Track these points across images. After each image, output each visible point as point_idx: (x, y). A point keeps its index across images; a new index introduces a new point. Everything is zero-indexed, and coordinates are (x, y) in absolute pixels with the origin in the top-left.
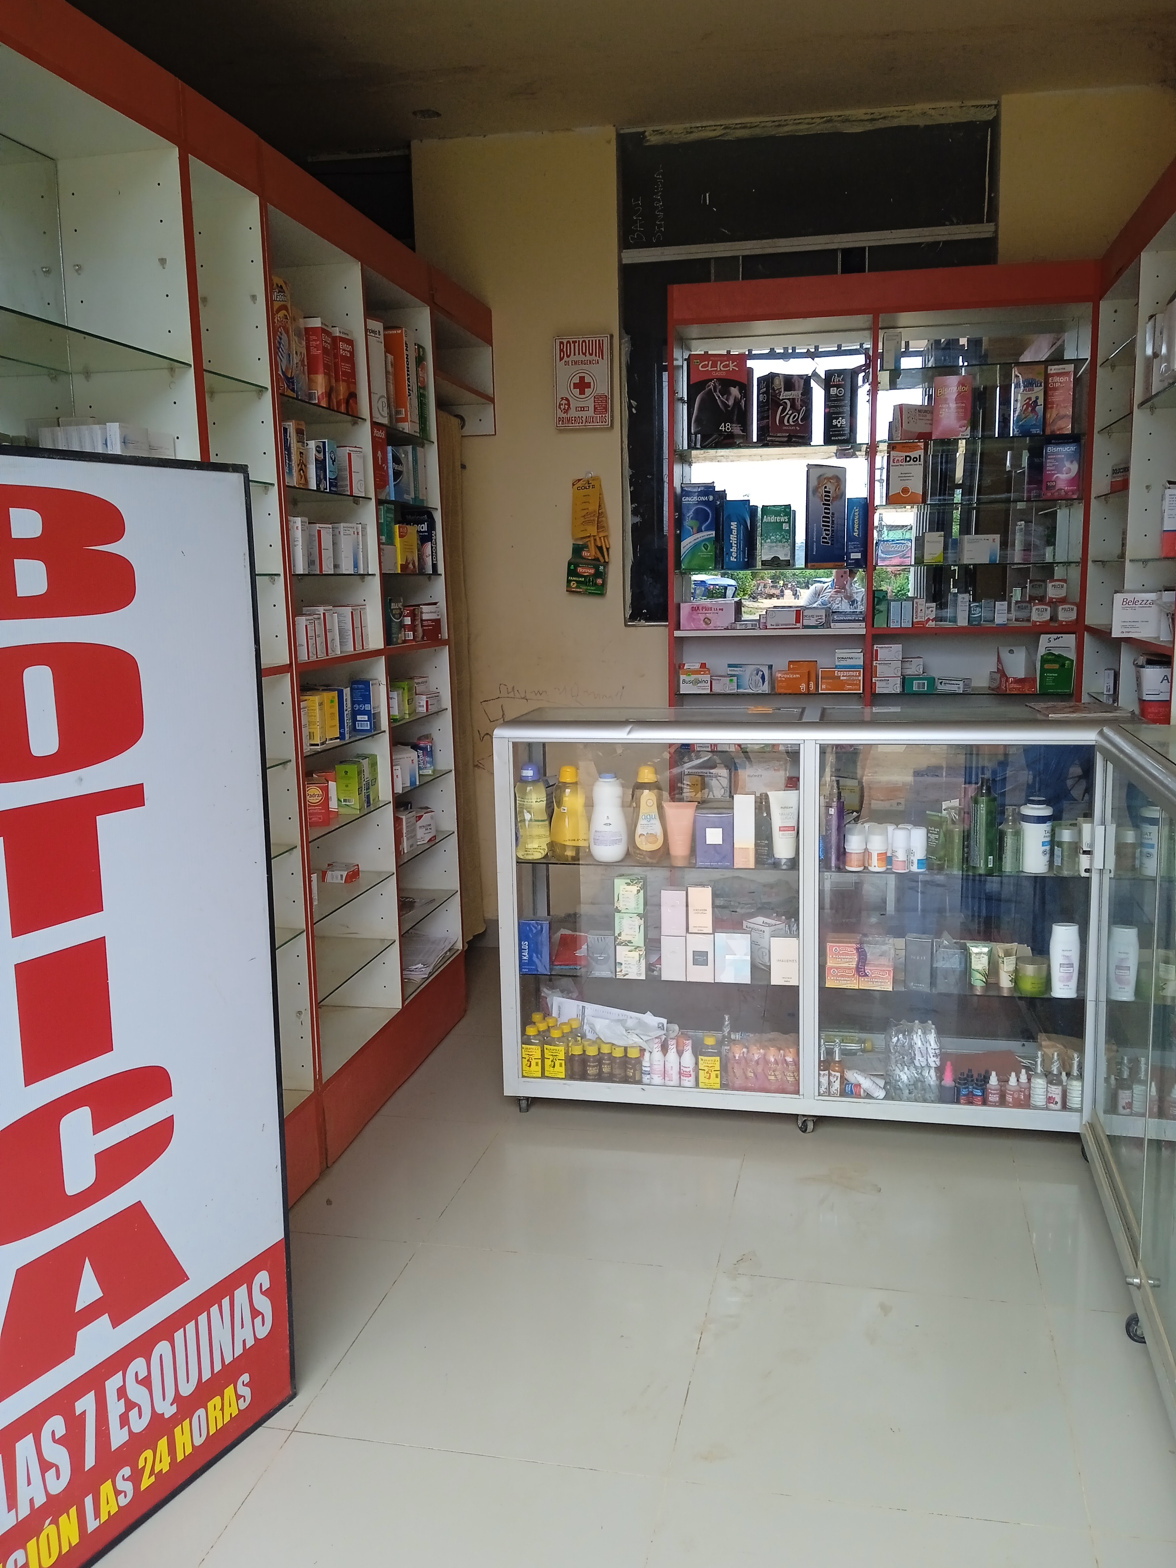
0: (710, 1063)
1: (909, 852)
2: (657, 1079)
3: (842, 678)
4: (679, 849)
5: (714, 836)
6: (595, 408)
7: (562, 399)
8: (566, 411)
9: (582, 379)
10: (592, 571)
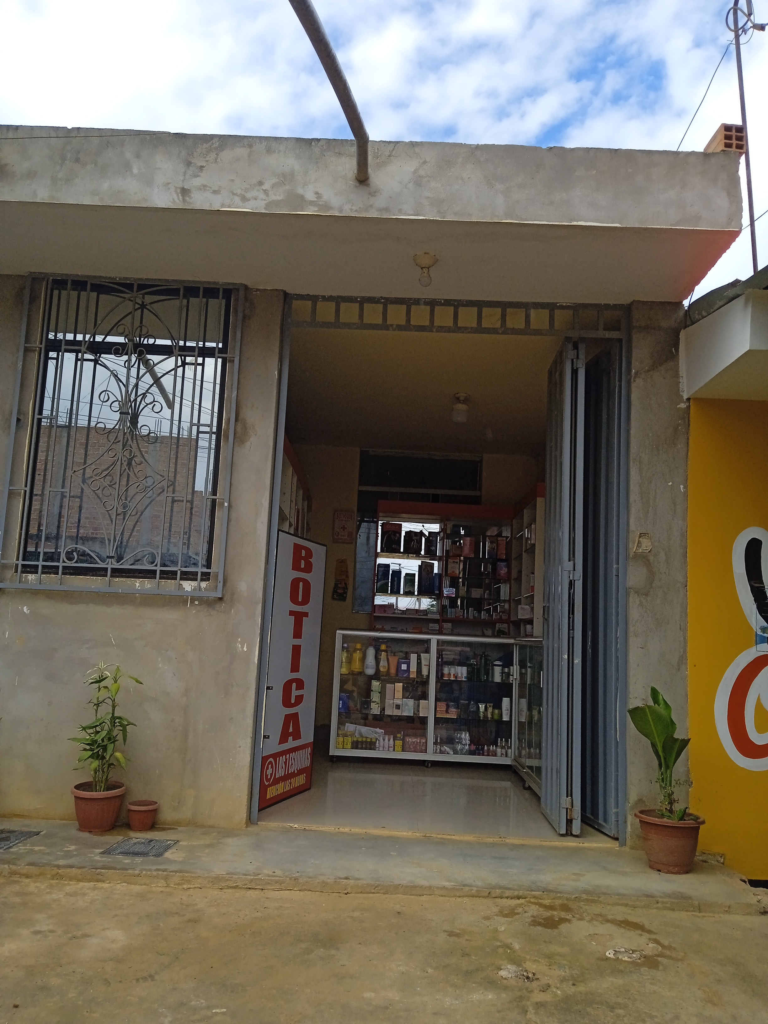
0: (399, 743)
1: (462, 674)
2: (381, 749)
4: (393, 671)
5: (404, 667)
6: (348, 536)
7: (336, 531)
8: (337, 536)
9: (344, 526)
10: (342, 591)
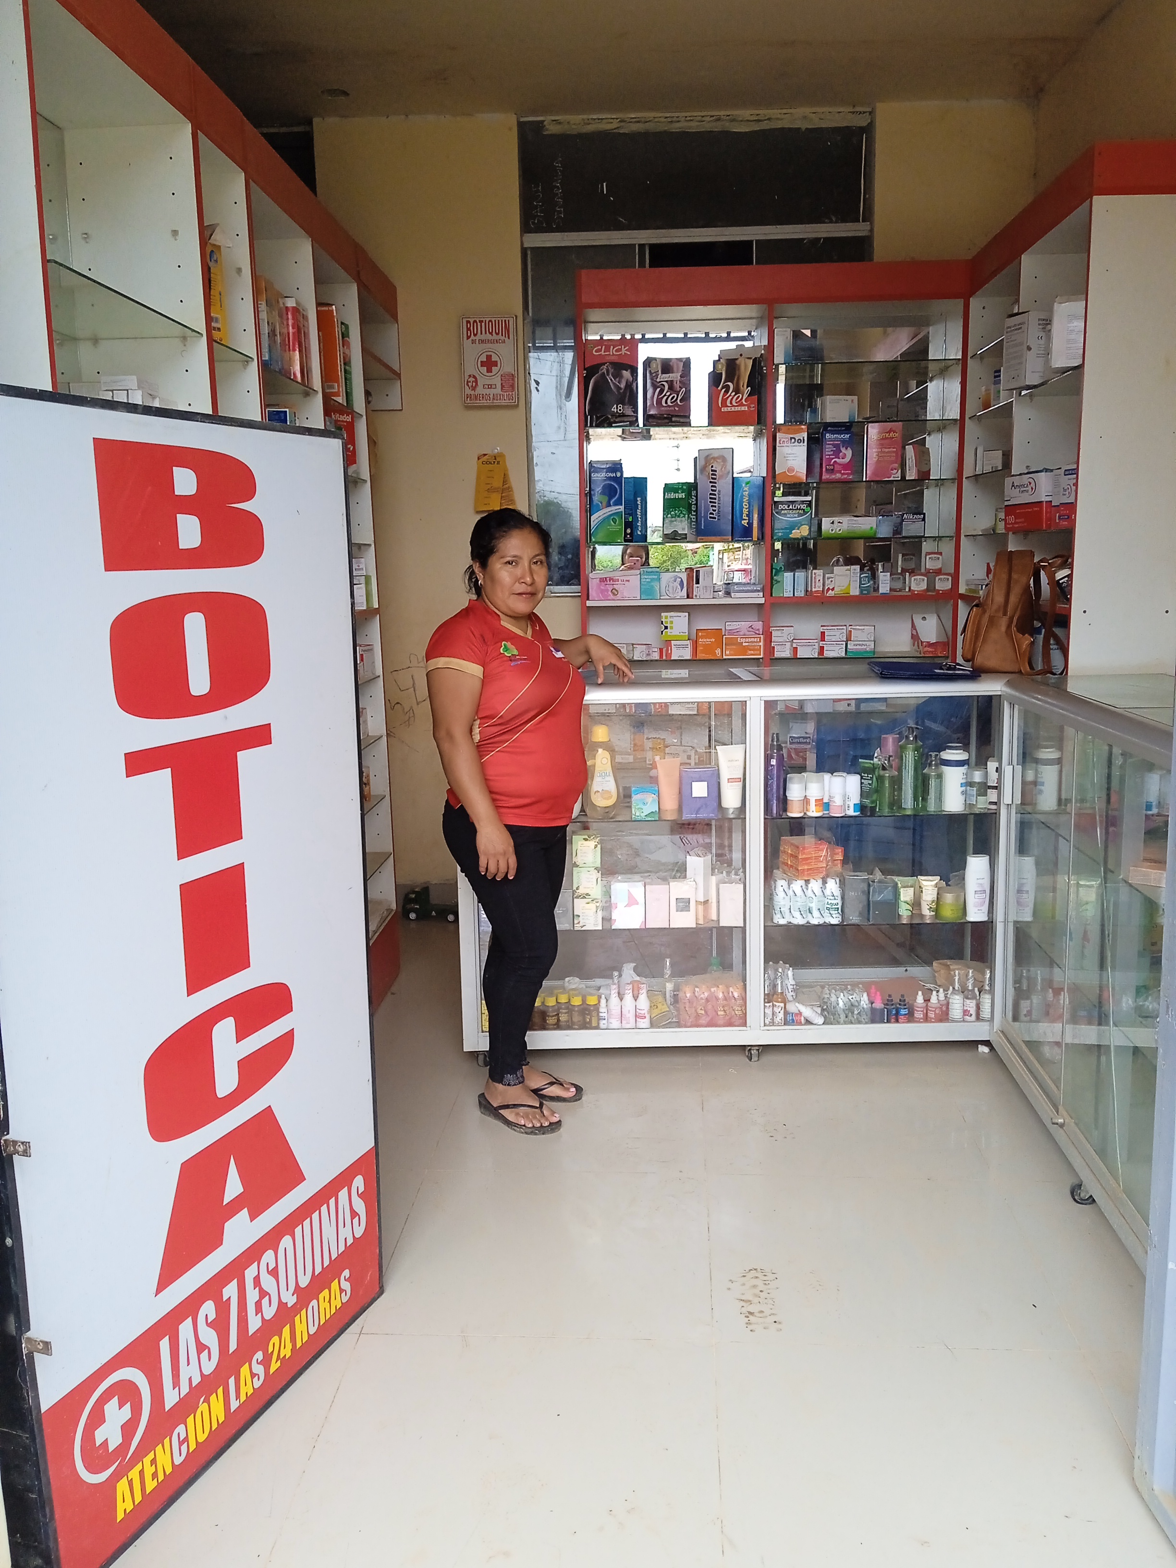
1: (846, 798)
3: (744, 644)
6: (502, 386)
7: (470, 376)
8: (474, 389)
9: (489, 357)
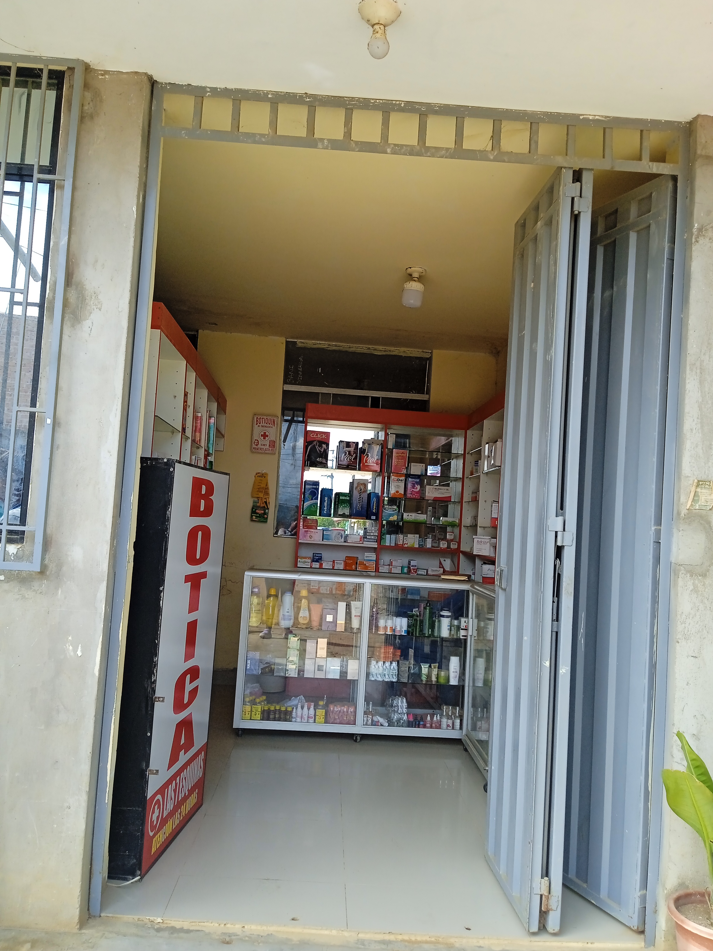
0: (321, 712)
1: (401, 627)
2: (299, 720)
3: (367, 565)
4: (315, 624)
5: (330, 618)
6: (269, 445)
7: (256, 440)
8: (257, 445)
9: (265, 433)
10: (263, 512)
